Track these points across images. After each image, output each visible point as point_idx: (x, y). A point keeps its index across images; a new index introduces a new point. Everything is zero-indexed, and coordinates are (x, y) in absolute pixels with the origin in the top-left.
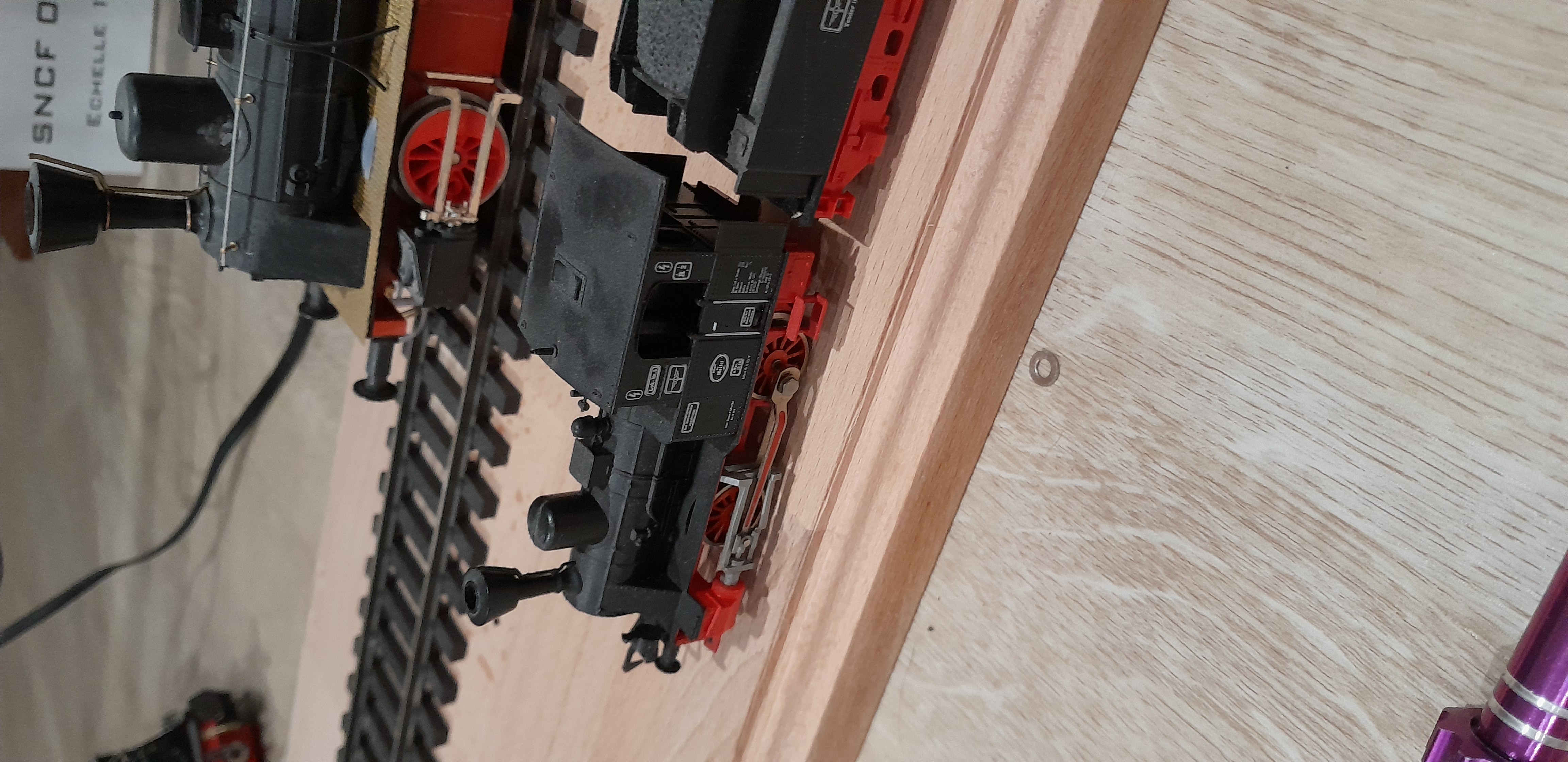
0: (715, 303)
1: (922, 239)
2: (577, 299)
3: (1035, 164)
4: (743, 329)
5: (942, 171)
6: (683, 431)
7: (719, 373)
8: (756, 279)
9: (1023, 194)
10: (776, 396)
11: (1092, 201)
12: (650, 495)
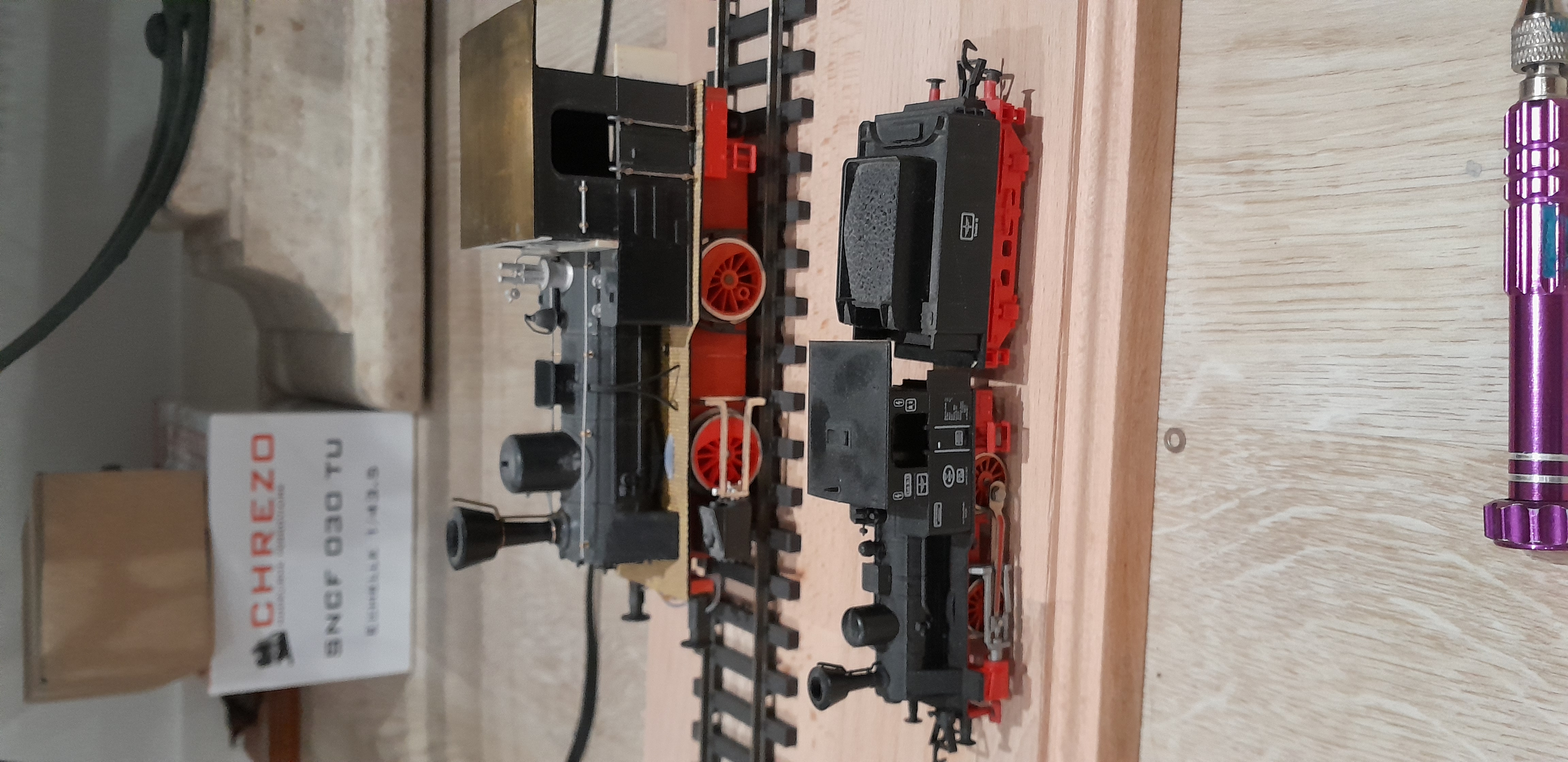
0: (936, 428)
1: (1061, 364)
2: (847, 445)
3: (1120, 296)
4: (958, 447)
5: (1060, 316)
6: (936, 525)
7: (949, 480)
8: (959, 409)
9: (1118, 317)
10: (992, 504)
11: (1168, 319)
12: (923, 594)
